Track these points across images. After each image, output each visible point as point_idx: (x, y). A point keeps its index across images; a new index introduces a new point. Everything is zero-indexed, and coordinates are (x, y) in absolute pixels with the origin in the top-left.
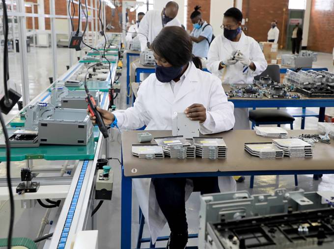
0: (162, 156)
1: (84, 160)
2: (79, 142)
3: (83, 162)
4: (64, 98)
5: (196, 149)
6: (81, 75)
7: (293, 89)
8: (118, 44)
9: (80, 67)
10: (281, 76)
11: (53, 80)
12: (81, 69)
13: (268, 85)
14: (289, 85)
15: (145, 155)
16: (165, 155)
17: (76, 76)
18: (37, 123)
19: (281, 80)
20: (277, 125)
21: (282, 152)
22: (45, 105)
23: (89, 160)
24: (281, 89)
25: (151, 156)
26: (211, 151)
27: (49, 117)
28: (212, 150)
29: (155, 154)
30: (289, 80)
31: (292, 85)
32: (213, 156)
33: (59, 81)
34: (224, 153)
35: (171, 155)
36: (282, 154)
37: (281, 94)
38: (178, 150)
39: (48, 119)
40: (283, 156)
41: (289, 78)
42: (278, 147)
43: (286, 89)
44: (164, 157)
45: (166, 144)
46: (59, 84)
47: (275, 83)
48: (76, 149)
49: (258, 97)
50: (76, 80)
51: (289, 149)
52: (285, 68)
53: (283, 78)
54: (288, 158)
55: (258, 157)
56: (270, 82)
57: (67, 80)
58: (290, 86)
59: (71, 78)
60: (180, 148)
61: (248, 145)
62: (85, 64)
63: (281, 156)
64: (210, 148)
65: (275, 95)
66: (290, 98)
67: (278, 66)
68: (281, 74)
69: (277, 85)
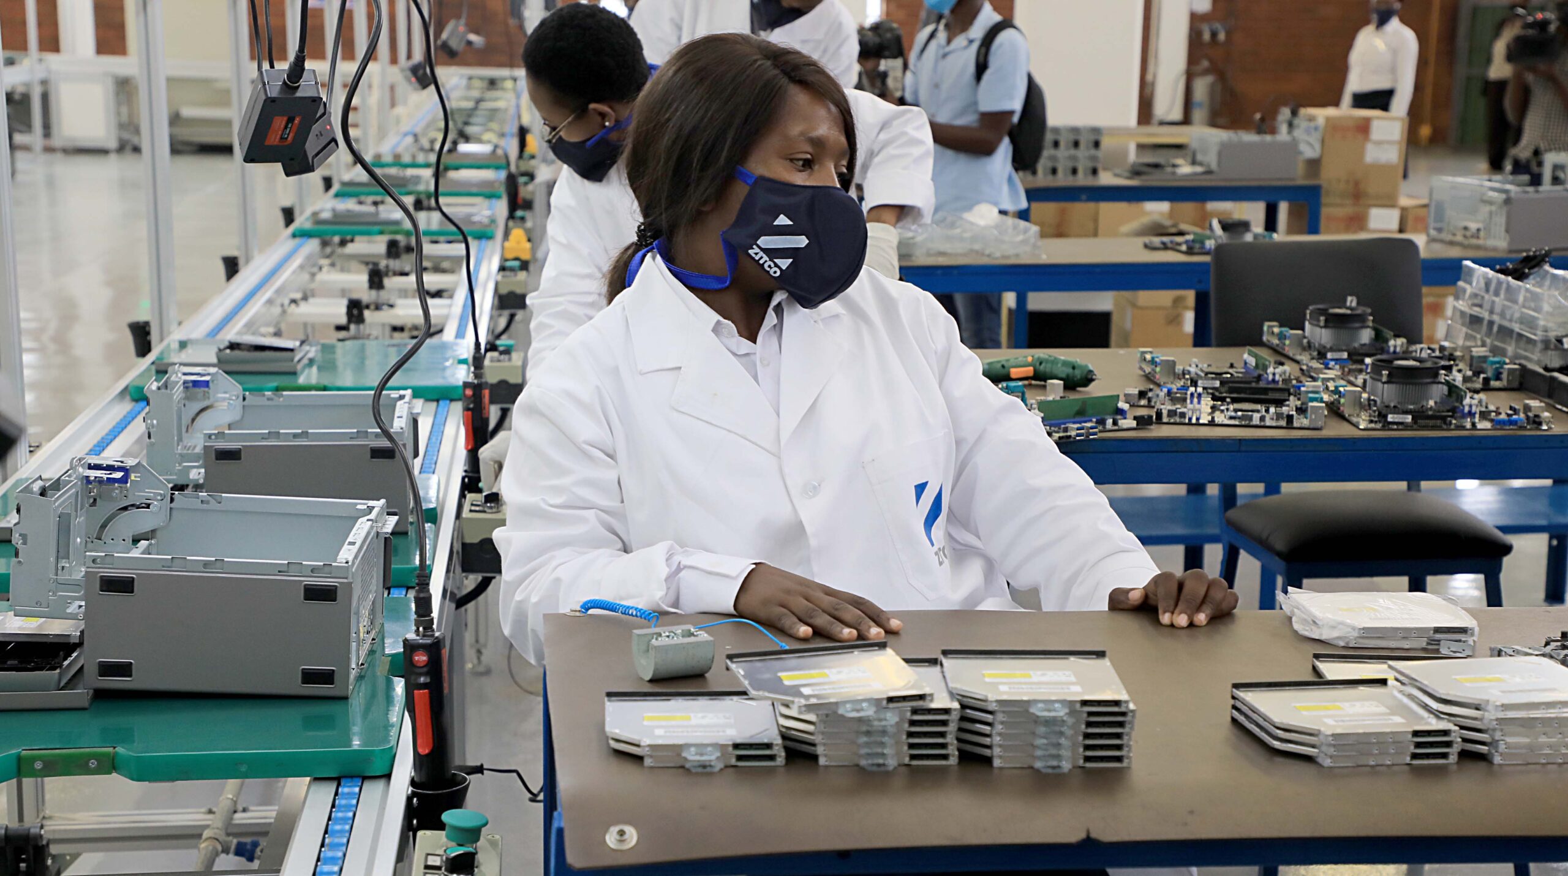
0: (772, 758)
1: (338, 780)
2: (310, 677)
3: (331, 788)
4: (220, 435)
5: (963, 719)
6: (305, 309)
7: (1498, 377)
8: (502, 135)
9: (297, 261)
10: (1426, 300)
11: (154, 337)
12: (306, 277)
13: (1357, 357)
14: (1479, 351)
15: (677, 749)
16: (787, 749)
17: (277, 310)
18: (80, 573)
19: (1426, 321)
20: (1405, 580)
21: (1446, 733)
22: (119, 475)
23: (365, 778)
24: (1433, 373)
25: (712, 756)
26: (1042, 730)
27: (144, 543)
28: (1049, 722)
29: (736, 746)
30: (1474, 321)
31: (1495, 351)
32: (1058, 757)
33: (183, 345)
34: (1118, 736)
35: (820, 750)
36: (1448, 744)
37: (1431, 403)
38: (860, 720)
39: (136, 553)
40: (1453, 758)
41: (1476, 311)
42: (1426, 707)
43: (1457, 378)
44: (781, 760)
45: (795, 691)
46: (184, 357)
47: (1397, 344)
48: (292, 714)
49: (1300, 421)
50: (278, 334)
51: (1490, 716)
52: (1454, 253)
53: (1437, 309)
54: (1482, 765)
55: (1308, 759)
56: (1366, 336)
57: (231, 334)
58: (1484, 359)
59: (249, 326)
60: (869, 712)
61: (1250, 697)
62: (325, 244)
63: (1444, 756)
64: (1037, 711)
65: (1396, 410)
66: (1487, 425)
67: (1411, 244)
68: (1425, 290)
69: (1406, 355)
